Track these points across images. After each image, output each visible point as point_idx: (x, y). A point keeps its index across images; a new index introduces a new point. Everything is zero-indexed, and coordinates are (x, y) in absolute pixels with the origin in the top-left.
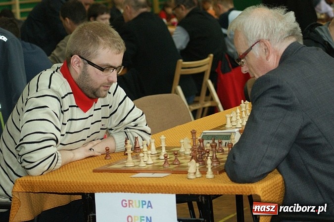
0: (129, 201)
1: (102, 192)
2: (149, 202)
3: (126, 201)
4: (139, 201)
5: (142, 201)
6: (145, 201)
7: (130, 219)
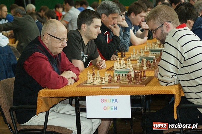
0: (105, 99)
1: (91, 95)
2: (116, 99)
3: (103, 99)
4: (111, 99)
5: (112, 99)
6: (114, 99)
7: (105, 108)
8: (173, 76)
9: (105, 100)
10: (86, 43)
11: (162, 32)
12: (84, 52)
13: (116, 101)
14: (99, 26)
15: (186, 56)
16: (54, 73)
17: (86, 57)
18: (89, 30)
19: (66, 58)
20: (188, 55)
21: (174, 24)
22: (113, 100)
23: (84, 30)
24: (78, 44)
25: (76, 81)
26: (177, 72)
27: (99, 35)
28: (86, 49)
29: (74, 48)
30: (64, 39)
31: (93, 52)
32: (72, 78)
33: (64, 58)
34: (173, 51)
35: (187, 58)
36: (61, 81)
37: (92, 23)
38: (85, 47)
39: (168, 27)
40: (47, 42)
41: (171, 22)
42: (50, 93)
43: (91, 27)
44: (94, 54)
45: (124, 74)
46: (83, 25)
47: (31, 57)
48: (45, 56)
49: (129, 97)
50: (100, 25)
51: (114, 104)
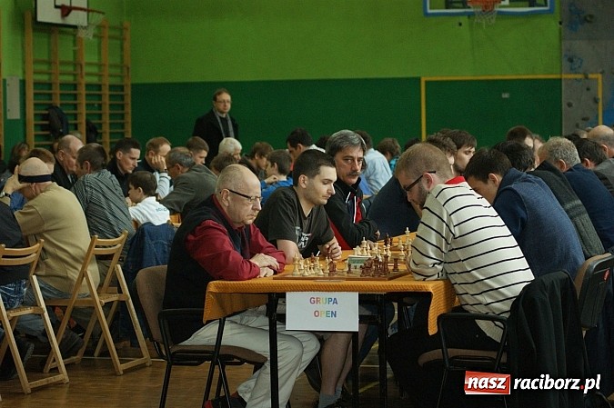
0: (317, 298)
2: (335, 299)
3: (314, 298)
4: (326, 298)
5: (329, 298)
7: (316, 314)
8: (434, 264)
9: (318, 300)
10: (307, 212)
11: (421, 189)
12: (301, 227)
13: (335, 301)
14: (331, 181)
15: (457, 231)
16: (236, 255)
17: (307, 239)
18: (312, 188)
19: (260, 235)
20: (460, 229)
21: (440, 177)
22: (330, 300)
23: (304, 186)
24: (289, 212)
25: (275, 273)
26: (442, 257)
27: (332, 199)
28: (306, 223)
29: (282, 218)
30: (257, 197)
31: (322, 231)
32: (270, 267)
33: (256, 236)
34: (434, 222)
35: (457, 235)
36: (246, 268)
37: (318, 174)
38: (305, 218)
39: (429, 181)
40: (227, 204)
41: (435, 172)
42: (226, 287)
43: (317, 182)
44: (324, 234)
45: (359, 265)
46: (301, 178)
47: (198, 228)
48: (223, 228)
49: (356, 295)
50: (335, 178)
51: (332, 307)
